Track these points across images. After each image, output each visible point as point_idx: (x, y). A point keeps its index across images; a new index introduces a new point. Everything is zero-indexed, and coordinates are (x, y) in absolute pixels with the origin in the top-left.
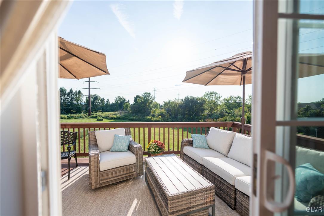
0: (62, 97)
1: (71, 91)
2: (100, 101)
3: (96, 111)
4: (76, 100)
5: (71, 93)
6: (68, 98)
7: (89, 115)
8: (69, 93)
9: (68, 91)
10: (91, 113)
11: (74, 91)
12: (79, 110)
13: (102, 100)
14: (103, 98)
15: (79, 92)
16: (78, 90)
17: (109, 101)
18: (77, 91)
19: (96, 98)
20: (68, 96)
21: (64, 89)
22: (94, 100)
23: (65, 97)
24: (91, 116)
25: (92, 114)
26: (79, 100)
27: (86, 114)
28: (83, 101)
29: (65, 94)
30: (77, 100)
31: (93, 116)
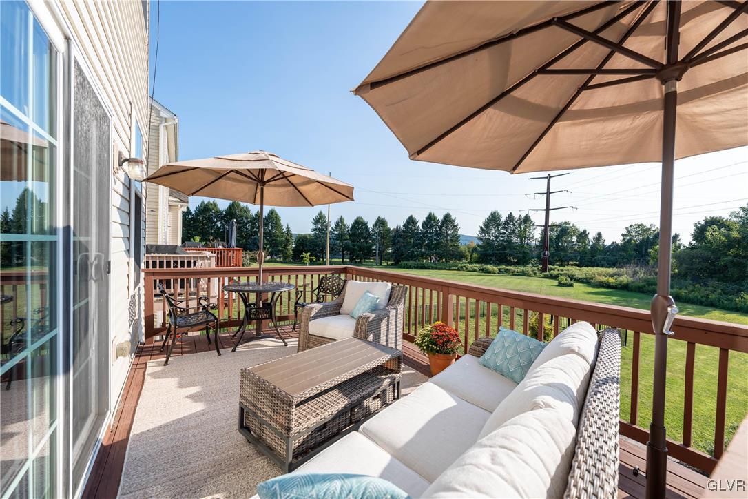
0: (493, 231)
1: (510, 217)
2: (575, 239)
3: (564, 262)
4: (519, 236)
5: (510, 221)
6: (504, 233)
7: (544, 270)
8: (506, 223)
9: (503, 219)
10: (549, 266)
11: (516, 216)
12: (524, 257)
13: (583, 235)
14: (585, 231)
15: (527, 219)
16: (525, 215)
17: (604, 236)
18: (523, 217)
19: (564, 230)
20: (505, 228)
21: (498, 214)
22: (559, 237)
23: (498, 230)
24: (547, 273)
25: (551, 269)
26: (525, 237)
27: (536, 269)
28: (533, 238)
29: (499, 225)
30: (522, 236)
31: (551, 275)
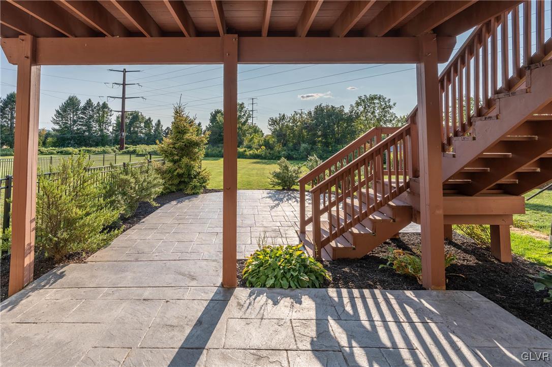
0: (72, 116)
1: (89, 103)
2: (142, 125)
3: (136, 142)
4: (97, 121)
5: (89, 107)
6: (83, 118)
7: (121, 148)
8: (85, 108)
9: (82, 104)
10: (125, 145)
11: (95, 103)
12: (102, 139)
13: (148, 122)
14: (150, 119)
15: (105, 106)
16: (103, 102)
17: (162, 123)
18: (101, 104)
19: (136, 117)
20: (84, 113)
21: (76, 99)
22: (131, 123)
23: (77, 114)
24: (124, 150)
25: (127, 148)
26: (103, 122)
27: (115, 148)
28: (110, 123)
29: (77, 110)
30: (100, 122)
31: (128, 151)
